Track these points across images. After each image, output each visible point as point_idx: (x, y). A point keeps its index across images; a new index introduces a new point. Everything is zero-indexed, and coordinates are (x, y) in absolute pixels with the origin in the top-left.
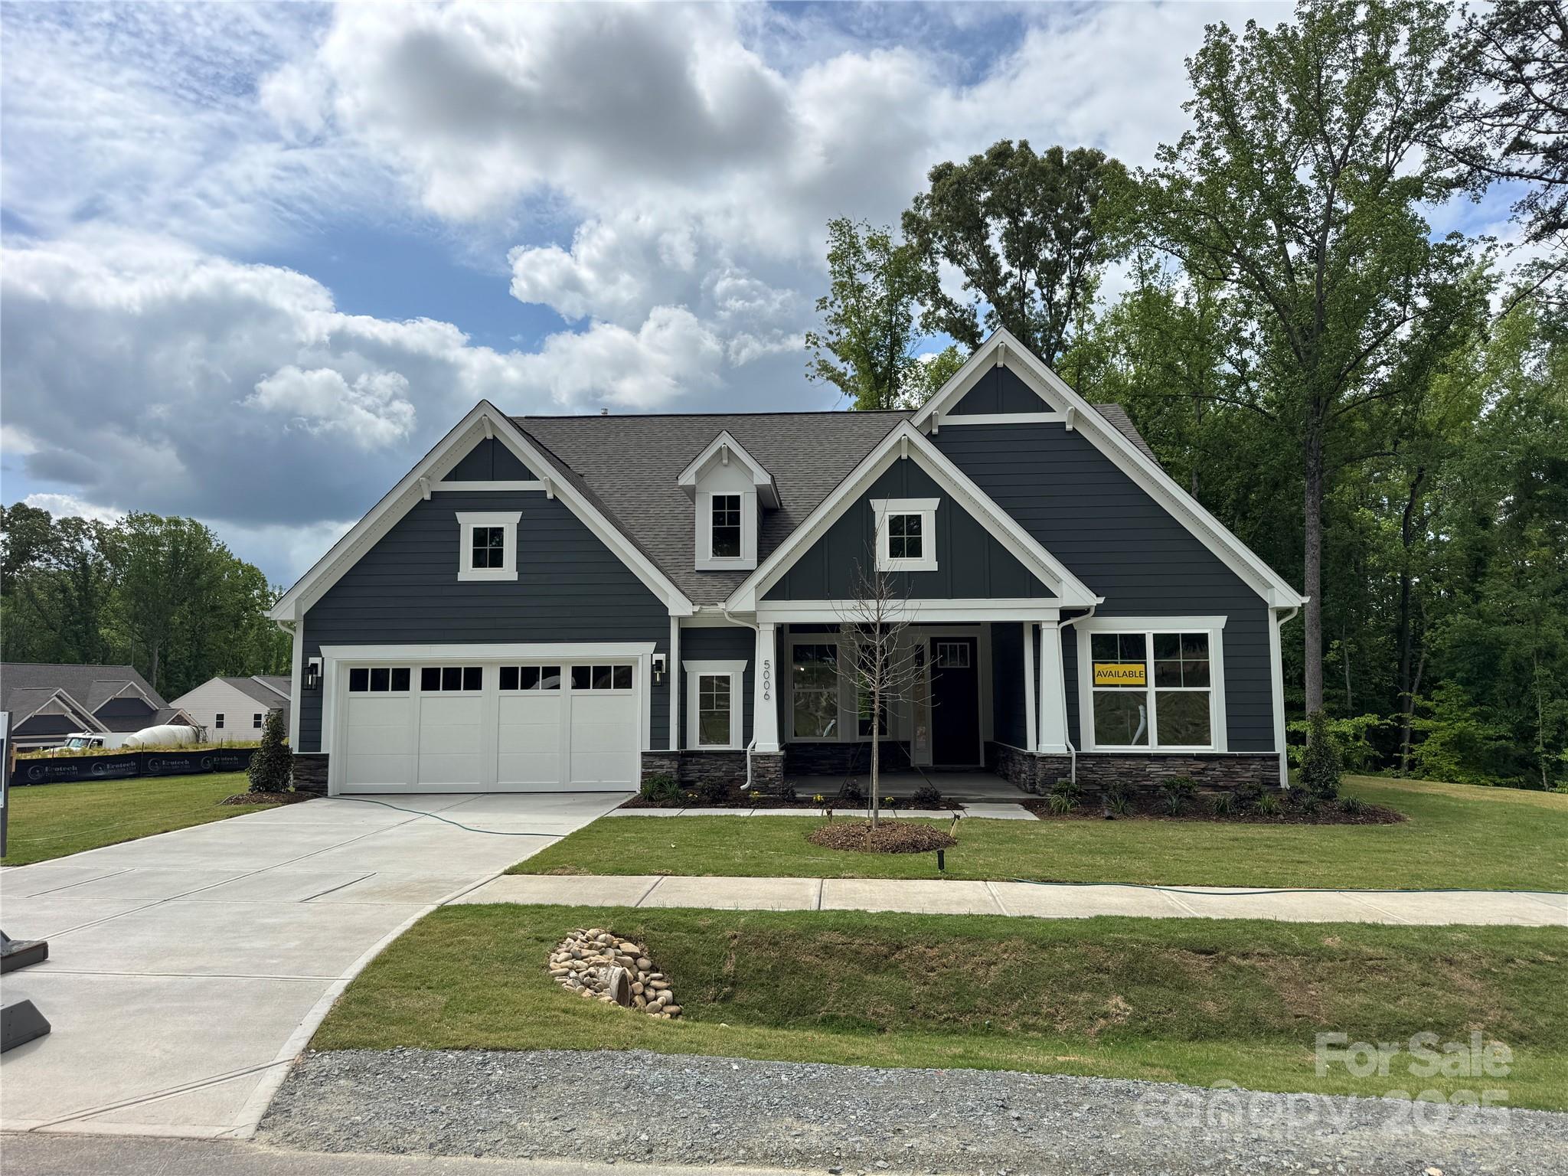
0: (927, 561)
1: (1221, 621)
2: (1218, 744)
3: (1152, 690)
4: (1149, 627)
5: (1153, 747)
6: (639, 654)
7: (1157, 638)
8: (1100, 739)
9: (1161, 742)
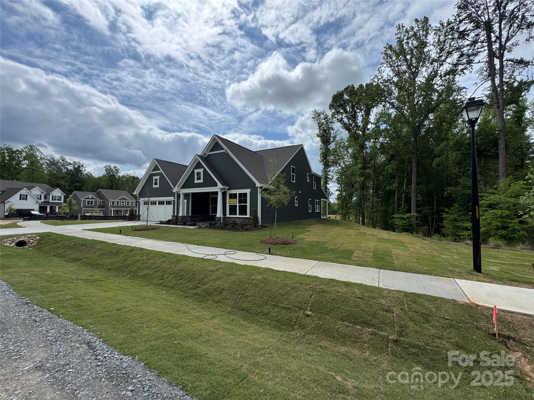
0: (201, 181)
1: (250, 190)
2: (248, 216)
3: (238, 204)
4: (238, 192)
5: (238, 216)
6: (171, 199)
7: (239, 194)
8: (230, 214)
9: (239, 215)
